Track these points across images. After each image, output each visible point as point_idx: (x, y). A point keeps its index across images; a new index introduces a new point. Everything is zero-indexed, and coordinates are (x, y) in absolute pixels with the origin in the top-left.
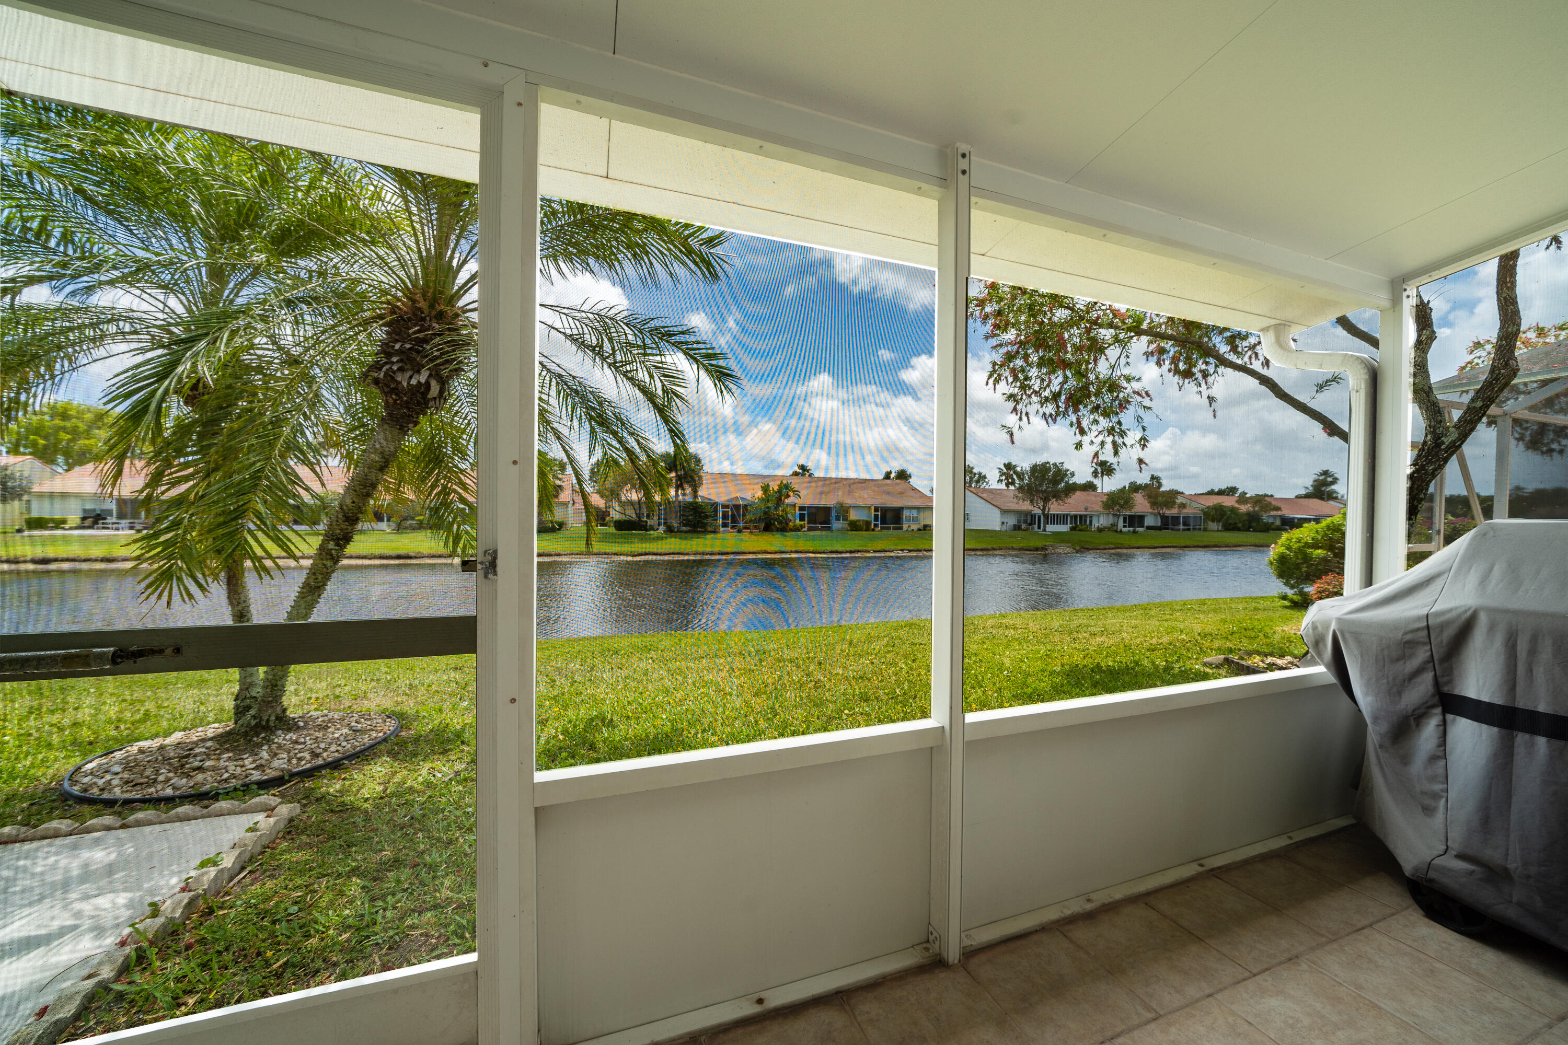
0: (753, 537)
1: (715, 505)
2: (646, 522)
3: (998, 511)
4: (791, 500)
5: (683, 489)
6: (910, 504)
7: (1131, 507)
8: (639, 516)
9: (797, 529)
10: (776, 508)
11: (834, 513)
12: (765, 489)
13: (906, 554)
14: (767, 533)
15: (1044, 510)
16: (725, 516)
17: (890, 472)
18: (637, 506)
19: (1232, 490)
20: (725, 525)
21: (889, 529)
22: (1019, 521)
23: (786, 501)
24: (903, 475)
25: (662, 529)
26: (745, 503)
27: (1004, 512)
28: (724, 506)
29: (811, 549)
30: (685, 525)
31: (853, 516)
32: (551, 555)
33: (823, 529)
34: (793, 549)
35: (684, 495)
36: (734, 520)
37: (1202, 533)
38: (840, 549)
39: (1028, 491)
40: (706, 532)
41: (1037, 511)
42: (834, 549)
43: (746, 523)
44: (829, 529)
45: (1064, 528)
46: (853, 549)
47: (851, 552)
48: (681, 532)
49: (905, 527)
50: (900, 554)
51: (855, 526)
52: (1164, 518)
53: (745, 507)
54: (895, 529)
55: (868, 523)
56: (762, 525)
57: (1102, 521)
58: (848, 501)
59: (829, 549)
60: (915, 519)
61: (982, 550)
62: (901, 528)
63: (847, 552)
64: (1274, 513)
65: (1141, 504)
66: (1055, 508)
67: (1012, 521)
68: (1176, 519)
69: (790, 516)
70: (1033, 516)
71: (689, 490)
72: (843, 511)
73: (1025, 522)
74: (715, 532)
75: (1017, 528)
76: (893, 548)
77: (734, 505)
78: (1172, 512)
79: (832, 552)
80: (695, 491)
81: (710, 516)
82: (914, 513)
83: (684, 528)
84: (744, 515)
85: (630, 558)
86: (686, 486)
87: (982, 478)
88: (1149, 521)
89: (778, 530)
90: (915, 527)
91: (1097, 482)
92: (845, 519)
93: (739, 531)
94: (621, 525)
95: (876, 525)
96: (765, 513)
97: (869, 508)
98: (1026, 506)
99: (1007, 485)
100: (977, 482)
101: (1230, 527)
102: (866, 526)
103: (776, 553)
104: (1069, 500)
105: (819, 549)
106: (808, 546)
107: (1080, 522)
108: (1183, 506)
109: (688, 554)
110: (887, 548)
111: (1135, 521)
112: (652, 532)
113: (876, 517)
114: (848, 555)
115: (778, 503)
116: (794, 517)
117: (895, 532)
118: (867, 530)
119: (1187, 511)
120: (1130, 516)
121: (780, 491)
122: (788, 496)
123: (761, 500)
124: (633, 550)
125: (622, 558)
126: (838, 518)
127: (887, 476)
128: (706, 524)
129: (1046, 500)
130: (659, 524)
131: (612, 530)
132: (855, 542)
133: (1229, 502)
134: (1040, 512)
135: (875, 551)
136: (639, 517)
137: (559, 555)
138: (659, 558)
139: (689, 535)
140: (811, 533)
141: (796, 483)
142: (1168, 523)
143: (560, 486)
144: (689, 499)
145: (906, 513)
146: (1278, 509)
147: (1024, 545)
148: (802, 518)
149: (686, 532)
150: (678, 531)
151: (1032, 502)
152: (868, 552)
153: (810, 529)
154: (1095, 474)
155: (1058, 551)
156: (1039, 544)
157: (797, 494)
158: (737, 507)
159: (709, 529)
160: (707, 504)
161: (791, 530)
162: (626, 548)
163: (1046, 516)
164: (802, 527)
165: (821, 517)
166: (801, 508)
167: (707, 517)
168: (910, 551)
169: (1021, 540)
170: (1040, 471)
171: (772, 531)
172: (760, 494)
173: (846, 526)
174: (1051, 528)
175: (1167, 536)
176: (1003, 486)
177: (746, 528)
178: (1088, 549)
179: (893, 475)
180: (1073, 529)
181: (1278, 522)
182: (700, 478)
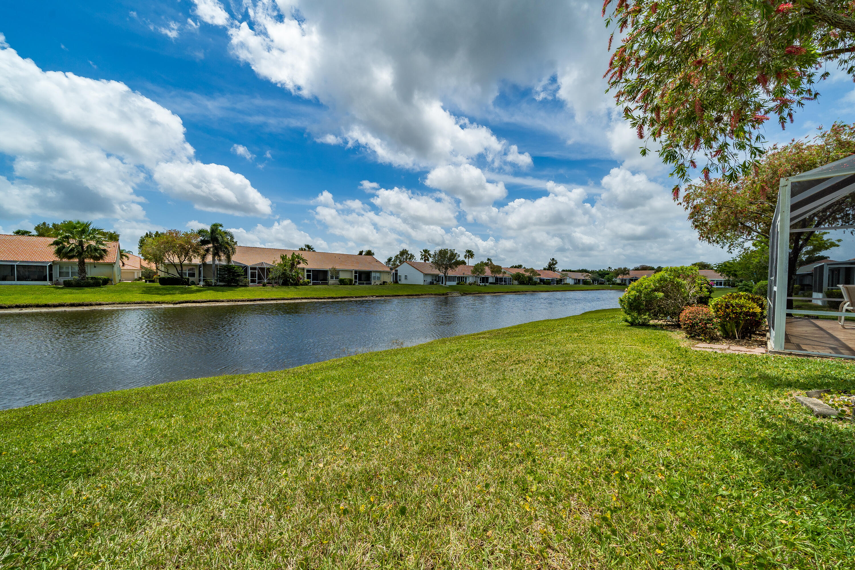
0: (274, 289)
1: (245, 268)
2: (188, 279)
3: (422, 274)
4: (302, 265)
5: (219, 256)
6: (375, 269)
7: (484, 273)
8: (181, 274)
9: (306, 284)
10: (291, 271)
11: (329, 274)
12: (283, 258)
13: (374, 298)
14: (284, 287)
15: (445, 274)
16: (253, 275)
17: (362, 252)
18: (179, 268)
19: (520, 266)
20: (253, 281)
21: (363, 284)
22: (433, 280)
23: (298, 266)
24: (369, 253)
25: (202, 283)
26: (268, 267)
27: (426, 275)
28: (252, 268)
29: (315, 297)
30: (220, 281)
31: (342, 276)
32: (91, 305)
33: (323, 284)
34: (304, 297)
35: (220, 260)
36: (260, 278)
37: (511, 286)
38: (335, 296)
39: (437, 264)
40: (237, 286)
41: (442, 274)
42: (331, 296)
43: (269, 280)
44: (327, 284)
45: (454, 283)
46: (343, 295)
47: (341, 298)
48: (218, 286)
49: (373, 283)
50: (371, 298)
51: (342, 282)
52: (497, 279)
53: (268, 269)
54: (366, 284)
55: (351, 280)
56: (281, 281)
57: (470, 280)
58: (338, 267)
59: (327, 296)
60: (379, 278)
61: (416, 295)
62: (370, 284)
63: (339, 298)
64: (538, 277)
65: (488, 272)
66: (451, 273)
67: (429, 280)
68: (501, 279)
69: (300, 276)
70: (439, 277)
71: (223, 257)
72: (336, 273)
73: (436, 280)
74: (245, 286)
75: (432, 283)
76: (367, 295)
77: (260, 268)
78: (500, 276)
79: (329, 298)
80: (229, 258)
81: (242, 275)
82: (378, 275)
83: (218, 283)
84: (267, 275)
85: (171, 306)
86: (222, 254)
87: (412, 256)
88: (491, 280)
89: (292, 285)
90: (378, 283)
91: (466, 260)
92: (337, 278)
93: (264, 285)
94: (163, 281)
95: (355, 282)
96: (283, 274)
97: (352, 271)
98: (436, 272)
99: (425, 261)
100: (410, 259)
101: (522, 283)
102: (350, 282)
103: (291, 299)
104: (457, 269)
105: (322, 296)
106: (314, 294)
107: (461, 280)
108: (505, 273)
109: (223, 301)
110: (364, 295)
111: (485, 280)
112: (193, 286)
113: (356, 277)
114: (340, 300)
115: (292, 267)
116: (303, 276)
117: (367, 286)
118: (351, 284)
119: (506, 276)
120: (483, 278)
121: (293, 259)
122: (299, 263)
123: (280, 265)
124: (175, 299)
125: (164, 306)
126: (332, 277)
127: (361, 253)
128: (238, 280)
129: (446, 269)
130: (200, 281)
131: (157, 284)
132: (344, 291)
133: (521, 271)
134: (443, 275)
135: (356, 297)
136: (181, 276)
137: (100, 304)
138: (198, 305)
139: (225, 288)
140: (315, 286)
141: (305, 255)
142: (498, 281)
143: (104, 251)
144: (224, 263)
145: (373, 275)
146: (540, 275)
147: (437, 292)
148: (309, 277)
149: (221, 286)
150: (215, 285)
151: (439, 270)
152: (352, 297)
153: (314, 284)
154: (465, 257)
155: (453, 295)
156: (445, 292)
157: (305, 261)
158: (262, 269)
159: (240, 284)
160: (239, 267)
161: (302, 285)
162: (168, 298)
163: (446, 277)
164: (309, 282)
165: (321, 276)
166: (308, 271)
167: (239, 276)
168: (377, 296)
169: (434, 289)
170: (443, 253)
171: (288, 285)
172: (279, 261)
173: (338, 282)
174: (449, 283)
175: (498, 287)
176: (423, 261)
177: (269, 283)
178: (467, 294)
179: (364, 253)
180: (458, 284)
181: (539, 281)
182: (233, 249)
